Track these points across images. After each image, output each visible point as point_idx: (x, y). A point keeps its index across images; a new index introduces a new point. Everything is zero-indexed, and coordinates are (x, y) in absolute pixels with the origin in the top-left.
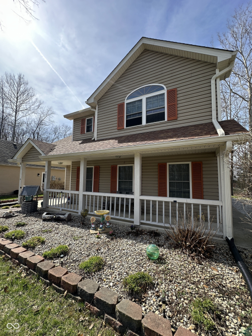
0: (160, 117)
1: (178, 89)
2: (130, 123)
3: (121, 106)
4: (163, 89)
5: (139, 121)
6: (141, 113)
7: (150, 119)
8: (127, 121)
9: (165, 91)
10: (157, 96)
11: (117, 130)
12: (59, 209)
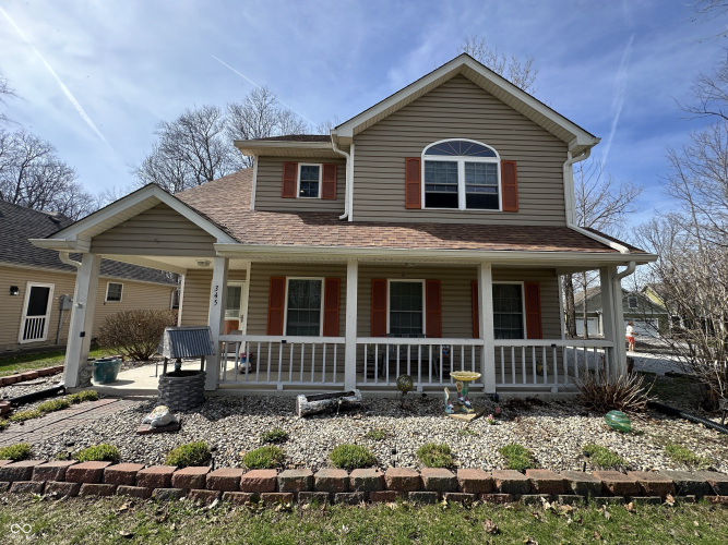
0: (491, 202)
1: (518, 164)
2: (433, 200)
3: (413, 163)
4: (493, 155)
5: (452, 201)
6: (456, 187)
7: (473, 201)
8: (427, 195)
9: (497, 160)
10: (484, 164)
11: (403, 209)
12: (275, 387)
